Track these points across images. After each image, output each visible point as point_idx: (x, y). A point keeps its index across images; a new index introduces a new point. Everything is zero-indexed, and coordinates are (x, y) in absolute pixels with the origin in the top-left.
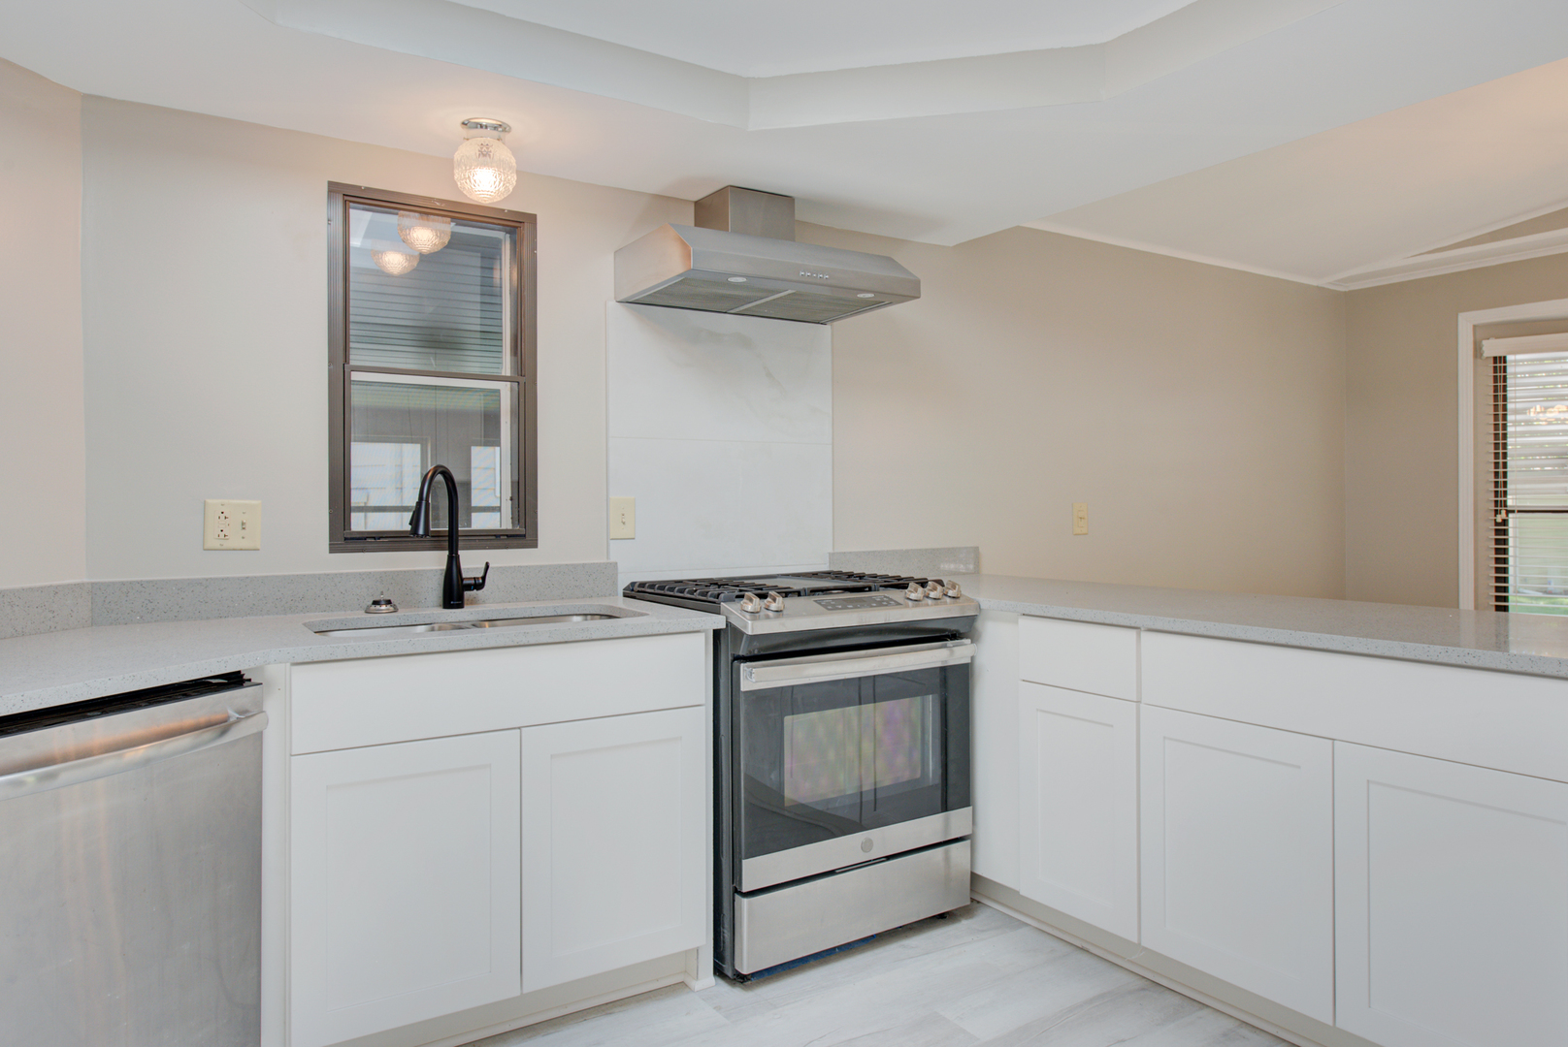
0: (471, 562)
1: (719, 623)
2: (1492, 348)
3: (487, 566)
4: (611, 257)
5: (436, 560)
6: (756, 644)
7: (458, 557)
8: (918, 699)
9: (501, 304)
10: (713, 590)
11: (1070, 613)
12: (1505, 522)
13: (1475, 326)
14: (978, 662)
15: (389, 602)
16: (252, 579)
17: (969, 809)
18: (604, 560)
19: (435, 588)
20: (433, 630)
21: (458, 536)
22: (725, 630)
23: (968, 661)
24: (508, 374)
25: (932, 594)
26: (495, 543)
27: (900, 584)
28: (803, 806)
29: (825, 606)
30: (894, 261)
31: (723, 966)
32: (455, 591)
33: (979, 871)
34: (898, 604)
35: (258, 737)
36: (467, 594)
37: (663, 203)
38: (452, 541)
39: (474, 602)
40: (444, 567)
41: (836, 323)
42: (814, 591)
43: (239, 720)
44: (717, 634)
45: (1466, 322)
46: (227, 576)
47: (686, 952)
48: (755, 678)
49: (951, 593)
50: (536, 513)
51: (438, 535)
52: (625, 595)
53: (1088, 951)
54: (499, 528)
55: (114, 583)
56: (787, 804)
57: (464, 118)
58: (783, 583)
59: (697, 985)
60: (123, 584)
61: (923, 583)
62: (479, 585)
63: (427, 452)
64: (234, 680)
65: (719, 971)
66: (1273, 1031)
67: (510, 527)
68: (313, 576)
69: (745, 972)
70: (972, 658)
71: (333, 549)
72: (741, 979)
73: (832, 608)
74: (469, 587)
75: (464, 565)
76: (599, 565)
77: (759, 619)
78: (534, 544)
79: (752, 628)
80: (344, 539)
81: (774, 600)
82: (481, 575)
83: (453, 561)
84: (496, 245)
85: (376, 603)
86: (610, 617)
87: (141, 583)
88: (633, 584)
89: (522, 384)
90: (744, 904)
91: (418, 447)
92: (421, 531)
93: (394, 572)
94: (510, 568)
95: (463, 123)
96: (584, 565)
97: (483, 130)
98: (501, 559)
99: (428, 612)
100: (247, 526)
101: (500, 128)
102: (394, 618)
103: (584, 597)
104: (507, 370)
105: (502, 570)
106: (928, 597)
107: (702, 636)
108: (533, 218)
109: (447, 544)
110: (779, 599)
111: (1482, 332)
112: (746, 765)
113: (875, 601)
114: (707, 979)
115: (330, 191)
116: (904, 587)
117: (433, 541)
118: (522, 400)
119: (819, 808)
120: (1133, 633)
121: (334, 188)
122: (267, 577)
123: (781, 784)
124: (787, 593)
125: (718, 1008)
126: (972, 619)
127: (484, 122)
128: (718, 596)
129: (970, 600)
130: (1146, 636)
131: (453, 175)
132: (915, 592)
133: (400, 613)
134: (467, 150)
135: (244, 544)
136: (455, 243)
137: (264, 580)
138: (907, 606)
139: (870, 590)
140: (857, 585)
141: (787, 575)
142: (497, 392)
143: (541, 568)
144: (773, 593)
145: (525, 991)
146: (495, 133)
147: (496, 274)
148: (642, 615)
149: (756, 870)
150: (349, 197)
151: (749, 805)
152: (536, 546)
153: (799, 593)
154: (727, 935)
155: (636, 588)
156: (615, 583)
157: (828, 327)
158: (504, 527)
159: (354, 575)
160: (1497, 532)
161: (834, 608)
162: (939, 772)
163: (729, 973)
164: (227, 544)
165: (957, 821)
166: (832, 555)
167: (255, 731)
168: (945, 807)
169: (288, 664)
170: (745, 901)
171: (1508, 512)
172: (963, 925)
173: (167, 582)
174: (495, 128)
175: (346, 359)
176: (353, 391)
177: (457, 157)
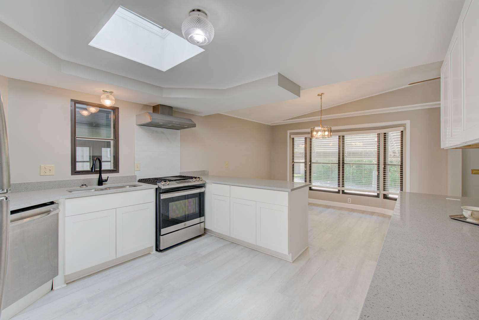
0: (104, 176)
1: (157, 187)
2: (292, 136)
3: (108, 177)
4: (135, 117)
5: (96, 176)
6: (164, 190)
7: (101, 175)
8: (195, 198)
9: (111, 120)
10: (156, 181)
11: (220, 183)
12: (294, 164)
13: (290, 133)
14: (206, 191)
15: (85, 185)
16: (52, 182)
17: (204, 217)
18: (134, 175)
19: (96, 181)
20: (96, 190)
21: (101, 171)
22: (158, 188)
23: (204, 191)
24: (113, 139)
25: (197, 180)
26: (110, 172)
27: (192, 178)
28: (173, 218)
29: (177, 183)
30: (191, 120)
31: (158, 249)
32: (101, 182)
33: (206, 227)
34: (191, 182)
35: (58, 214)
36: (103, 183)
37: (146, 106)
38: (100, 172)
39: (105, 184)
40: (98, 177)
41: (181, 130)
42: (175, 180)
43: (53, 211)
44: (156, 189)
45: (289, 132)
46: (46, 181)
47: (150, 247)
48: (163, 196)
49: (201, 180)
50: (119, 166)
51: (97, 171)
52: (138, 182)
53: (223, 239)
54: (110, 169)
55: (17, 183)
56: (170, 218)
57: (103, 90)
58: (170, 179)
59: (152, 253)
60: (20, 183)
61: (196, 178)
62: (106, 181)
63: (91, 150)
64: (52, 203)
65: (157, 250)
66: (249, 247)
67: (113, 169)
68: (67, 180)
69: (161, 249)
70: (205, 191)
71: (72, 174)
72: (161, 251)
73: (178, 183)
74: (104, 181)
76: (133, 176)
77: (164, 186)
78: (118, 172)
79: (163, 187)
80: (74, 172)
81: (167, 182)
82: (107, 179)
83: (100, 176)
84: (110, 112)
85: (82, 185)
86: (135, 186)
87: (24, 183)
88: (140, 179)
89: (116, 141)
90: (161, 237)
91: (88, 148)
92: (93, 171)
93: (87, 179)
94: (113, 177)
95: (103, 91)
96: (129, 176)
97: (107, 93)
99: (94, 186)
100: (51, 170)
101: (111, 92)
102: (87, 188)
103: (129, 182)
104: (112, 138)
105: (111, 178)
106: (196, 180)
107: (153, 189)
108: (118, 108)
109: (99, 173)
110: (168, 182)
111: (291, 134)
112: (162, 212)
113: (187, 181)
114: (154, 251)
115: (71, 101)
116: (192, 179)
117: (96, 172)
118: (116, 144)
119: (176, 219)
120: (229, 186)
121: (72, 100)
122: (56, 181)
123: (169, 215)
124: (170, 181)
125: (156, 256)
126: (204, 184)
127: (108, 91)
128: (156, 182)
129: (204, 181)
130: (231, 186)
131: (101, 101)
132: (194, 180)
133: (88, 187)
134: (104, 96)
135: (50, 174)
136: (100, 111)
137: (55, 181)
138: (193, 182)
139: (186, 179)
140: (183, 178)
141: (171, 177)
142: (110, 142)
143: (120, 177)
144: (167, 181)
145: (117, 257)
146: (110, 93)
147: (110, 116)
148: (141, 186)
149: (164, 231)
150: (76, 102)
151: (162, 219)
152: (119, 172)
153: (172, 181)
154: (158, 243)
155: (140, 180)
156: (136, 179)
157: (180, 131)
158: (111, 169)
159: (77, 180)
160: (293, 166)
161: (179, 183)
162: (199, 211)
163: (159, 250)
164: (46, 174)
165: (202, 219)
166: (180, 172)
167: (57, 213)
168: (200, 217)
169: (64, 199)
170: (162, 236)
171: (294, 163)
172: (203, 237)
173: (31, 183)
174: (110, 92)
175: (75, 136)
176: (77, 142)
177: (101, 97)
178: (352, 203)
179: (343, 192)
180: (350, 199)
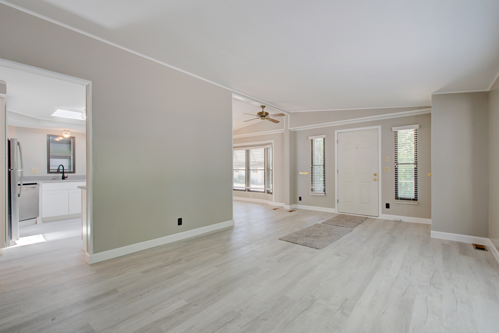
0: (66, 175)
5: (61, 175)
9: (71, 144)
15: (55, 179)
16: (37, 176)
19: (61, 177)
20: (61, 182)
26: (69, 173)
32: (64, 178)
35: (39, 189)
38: (63, 173)
39: (66, 179)
43: (36, 187)
46: (34, 176)
50: (75, 170)
54: (70, 171)
62: (66, 177)
64: (36, 184)
67: (72, 171)
68: (45, 175)
71: (48, 173)
75: (65, 175)
78: (75, 173)
80: (49, 172)
83: (63, 175)
84: (71, 139)
85: (53, 179)
93: (56, 176)
94: (71, 176)
95: (63, 130)
96: (82, 175)
98: (69, 175)
99: (60, 180)
100: (37, 171)
103: (82, 179)
104: (72, 154)
108: (75, 138)
117: (61, 172)
118: (73, 157)
121: (48, 135)
131: (63, 135)
133: (57, 180)
135: (36, 173)
137: (39, 176)
142: (70, 156)
143: (75, 176)
145: (70, 214)
146: (67, 131)
150: (50, 136)
159: (50, 176)
164: (34, 173)
169: (42, 183)
173: (27, 176)
175: (49, 153)
176: (50, 156)
177: (63, 133)
178: (252, 198)
179: (249, 190)
180: (251, 195)
